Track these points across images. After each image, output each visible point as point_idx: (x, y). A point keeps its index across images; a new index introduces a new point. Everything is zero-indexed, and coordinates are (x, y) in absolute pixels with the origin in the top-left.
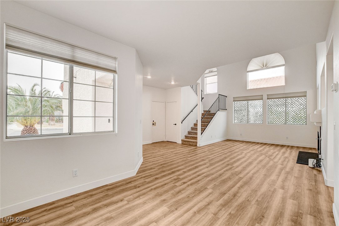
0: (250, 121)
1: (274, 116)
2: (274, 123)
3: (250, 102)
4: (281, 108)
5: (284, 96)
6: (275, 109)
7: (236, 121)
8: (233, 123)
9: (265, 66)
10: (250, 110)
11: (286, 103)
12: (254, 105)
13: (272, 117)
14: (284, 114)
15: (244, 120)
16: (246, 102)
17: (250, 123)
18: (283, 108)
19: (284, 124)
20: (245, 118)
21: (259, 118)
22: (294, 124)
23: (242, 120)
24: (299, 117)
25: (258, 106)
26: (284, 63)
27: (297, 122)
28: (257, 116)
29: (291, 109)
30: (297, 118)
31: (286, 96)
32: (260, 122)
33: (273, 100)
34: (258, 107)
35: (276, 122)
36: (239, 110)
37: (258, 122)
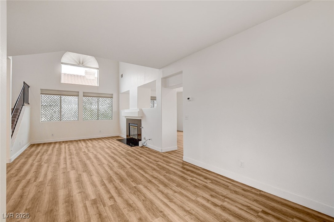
0: (63, 118)
1: (89, 113)
2: (89, 119)
3: (63, 97)
4: (94, 106)
5: (98, 95)
6: (89, 106)
7: (43, 119)
8: (40, 121)
9: (81, 63)
10: (63, 106)
11: (98, 101)
12: (68, 101)
13: (87, 114)
14: (96, 111)
15: (55, 117)
16: (58, 97)
17: (63, 121)
18: (96, 106)
19: (96, 120)
20: (57, 115)
21: (73, 115)
22: (104, 119)
23: (52, 117)
24: (108, 113)
25: (73, 102)
26: (98, 67)
27: (106, 117)
28: (71, 113)
29: (102, 107)
30: (106, 114)
31: (99, 96)
32: (74, 119)
33: (87, 98)
34: (73, 104)
35: (90, 119)
36: (47, 106)
37: (72, 119)
